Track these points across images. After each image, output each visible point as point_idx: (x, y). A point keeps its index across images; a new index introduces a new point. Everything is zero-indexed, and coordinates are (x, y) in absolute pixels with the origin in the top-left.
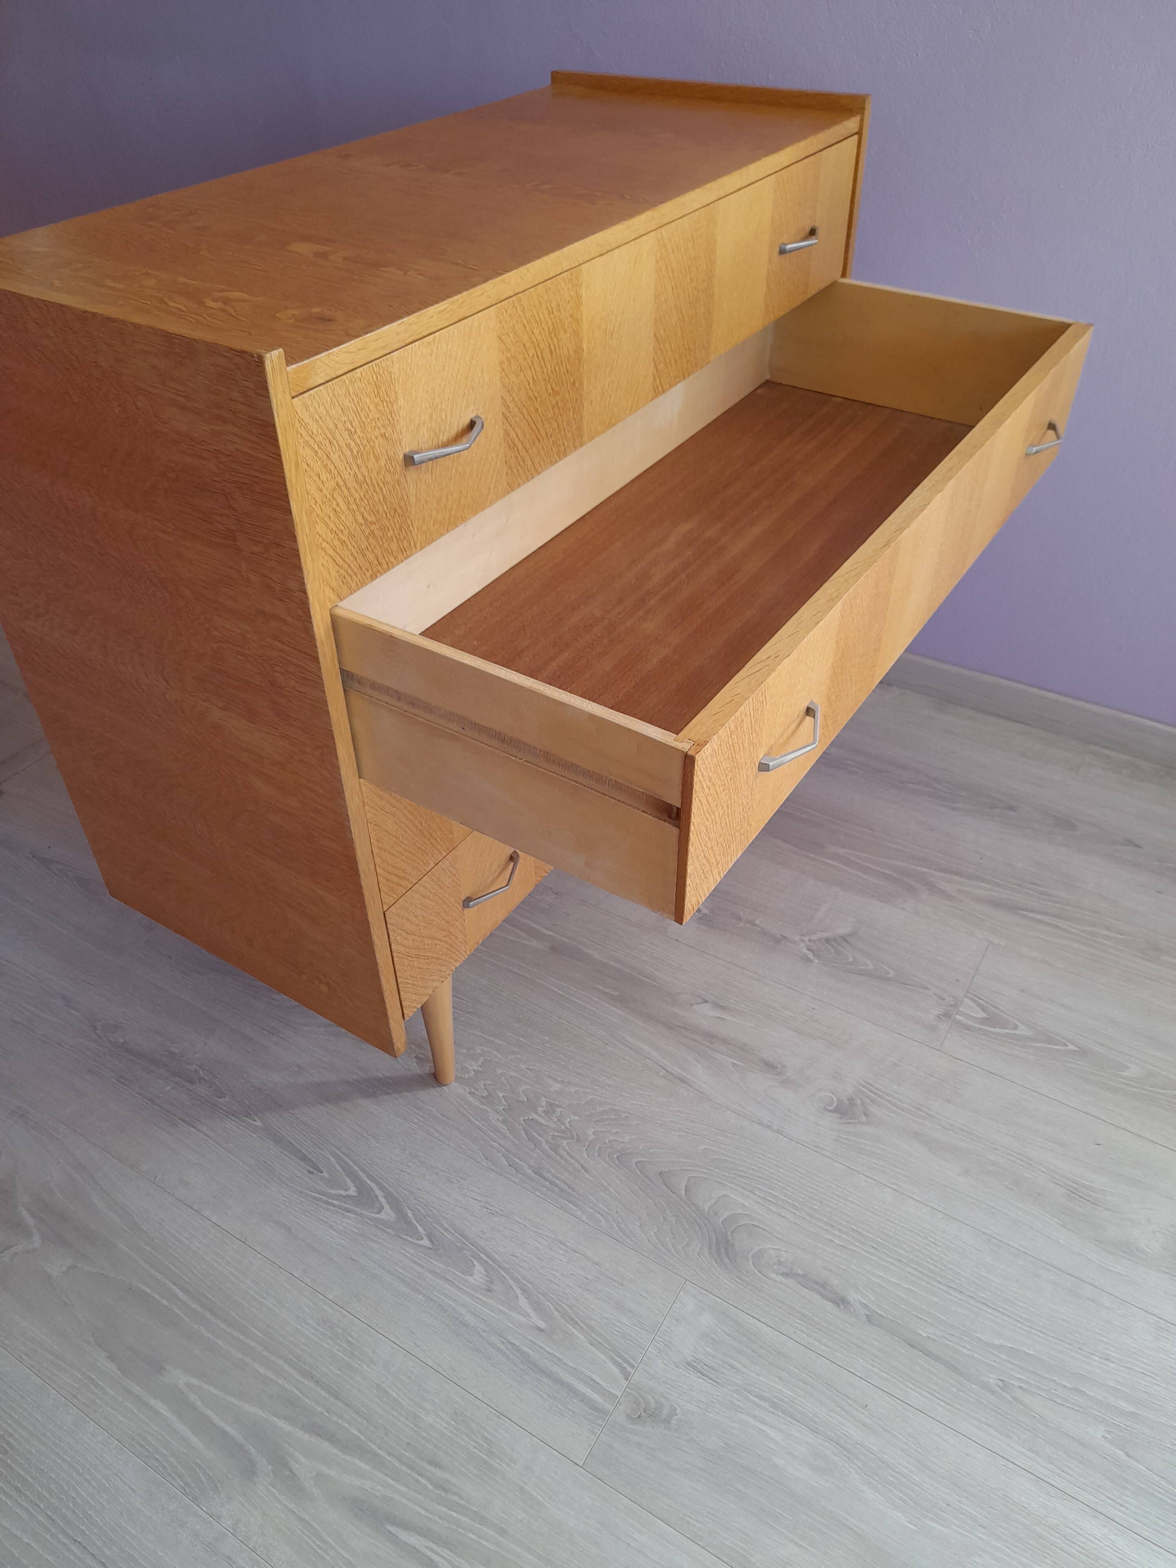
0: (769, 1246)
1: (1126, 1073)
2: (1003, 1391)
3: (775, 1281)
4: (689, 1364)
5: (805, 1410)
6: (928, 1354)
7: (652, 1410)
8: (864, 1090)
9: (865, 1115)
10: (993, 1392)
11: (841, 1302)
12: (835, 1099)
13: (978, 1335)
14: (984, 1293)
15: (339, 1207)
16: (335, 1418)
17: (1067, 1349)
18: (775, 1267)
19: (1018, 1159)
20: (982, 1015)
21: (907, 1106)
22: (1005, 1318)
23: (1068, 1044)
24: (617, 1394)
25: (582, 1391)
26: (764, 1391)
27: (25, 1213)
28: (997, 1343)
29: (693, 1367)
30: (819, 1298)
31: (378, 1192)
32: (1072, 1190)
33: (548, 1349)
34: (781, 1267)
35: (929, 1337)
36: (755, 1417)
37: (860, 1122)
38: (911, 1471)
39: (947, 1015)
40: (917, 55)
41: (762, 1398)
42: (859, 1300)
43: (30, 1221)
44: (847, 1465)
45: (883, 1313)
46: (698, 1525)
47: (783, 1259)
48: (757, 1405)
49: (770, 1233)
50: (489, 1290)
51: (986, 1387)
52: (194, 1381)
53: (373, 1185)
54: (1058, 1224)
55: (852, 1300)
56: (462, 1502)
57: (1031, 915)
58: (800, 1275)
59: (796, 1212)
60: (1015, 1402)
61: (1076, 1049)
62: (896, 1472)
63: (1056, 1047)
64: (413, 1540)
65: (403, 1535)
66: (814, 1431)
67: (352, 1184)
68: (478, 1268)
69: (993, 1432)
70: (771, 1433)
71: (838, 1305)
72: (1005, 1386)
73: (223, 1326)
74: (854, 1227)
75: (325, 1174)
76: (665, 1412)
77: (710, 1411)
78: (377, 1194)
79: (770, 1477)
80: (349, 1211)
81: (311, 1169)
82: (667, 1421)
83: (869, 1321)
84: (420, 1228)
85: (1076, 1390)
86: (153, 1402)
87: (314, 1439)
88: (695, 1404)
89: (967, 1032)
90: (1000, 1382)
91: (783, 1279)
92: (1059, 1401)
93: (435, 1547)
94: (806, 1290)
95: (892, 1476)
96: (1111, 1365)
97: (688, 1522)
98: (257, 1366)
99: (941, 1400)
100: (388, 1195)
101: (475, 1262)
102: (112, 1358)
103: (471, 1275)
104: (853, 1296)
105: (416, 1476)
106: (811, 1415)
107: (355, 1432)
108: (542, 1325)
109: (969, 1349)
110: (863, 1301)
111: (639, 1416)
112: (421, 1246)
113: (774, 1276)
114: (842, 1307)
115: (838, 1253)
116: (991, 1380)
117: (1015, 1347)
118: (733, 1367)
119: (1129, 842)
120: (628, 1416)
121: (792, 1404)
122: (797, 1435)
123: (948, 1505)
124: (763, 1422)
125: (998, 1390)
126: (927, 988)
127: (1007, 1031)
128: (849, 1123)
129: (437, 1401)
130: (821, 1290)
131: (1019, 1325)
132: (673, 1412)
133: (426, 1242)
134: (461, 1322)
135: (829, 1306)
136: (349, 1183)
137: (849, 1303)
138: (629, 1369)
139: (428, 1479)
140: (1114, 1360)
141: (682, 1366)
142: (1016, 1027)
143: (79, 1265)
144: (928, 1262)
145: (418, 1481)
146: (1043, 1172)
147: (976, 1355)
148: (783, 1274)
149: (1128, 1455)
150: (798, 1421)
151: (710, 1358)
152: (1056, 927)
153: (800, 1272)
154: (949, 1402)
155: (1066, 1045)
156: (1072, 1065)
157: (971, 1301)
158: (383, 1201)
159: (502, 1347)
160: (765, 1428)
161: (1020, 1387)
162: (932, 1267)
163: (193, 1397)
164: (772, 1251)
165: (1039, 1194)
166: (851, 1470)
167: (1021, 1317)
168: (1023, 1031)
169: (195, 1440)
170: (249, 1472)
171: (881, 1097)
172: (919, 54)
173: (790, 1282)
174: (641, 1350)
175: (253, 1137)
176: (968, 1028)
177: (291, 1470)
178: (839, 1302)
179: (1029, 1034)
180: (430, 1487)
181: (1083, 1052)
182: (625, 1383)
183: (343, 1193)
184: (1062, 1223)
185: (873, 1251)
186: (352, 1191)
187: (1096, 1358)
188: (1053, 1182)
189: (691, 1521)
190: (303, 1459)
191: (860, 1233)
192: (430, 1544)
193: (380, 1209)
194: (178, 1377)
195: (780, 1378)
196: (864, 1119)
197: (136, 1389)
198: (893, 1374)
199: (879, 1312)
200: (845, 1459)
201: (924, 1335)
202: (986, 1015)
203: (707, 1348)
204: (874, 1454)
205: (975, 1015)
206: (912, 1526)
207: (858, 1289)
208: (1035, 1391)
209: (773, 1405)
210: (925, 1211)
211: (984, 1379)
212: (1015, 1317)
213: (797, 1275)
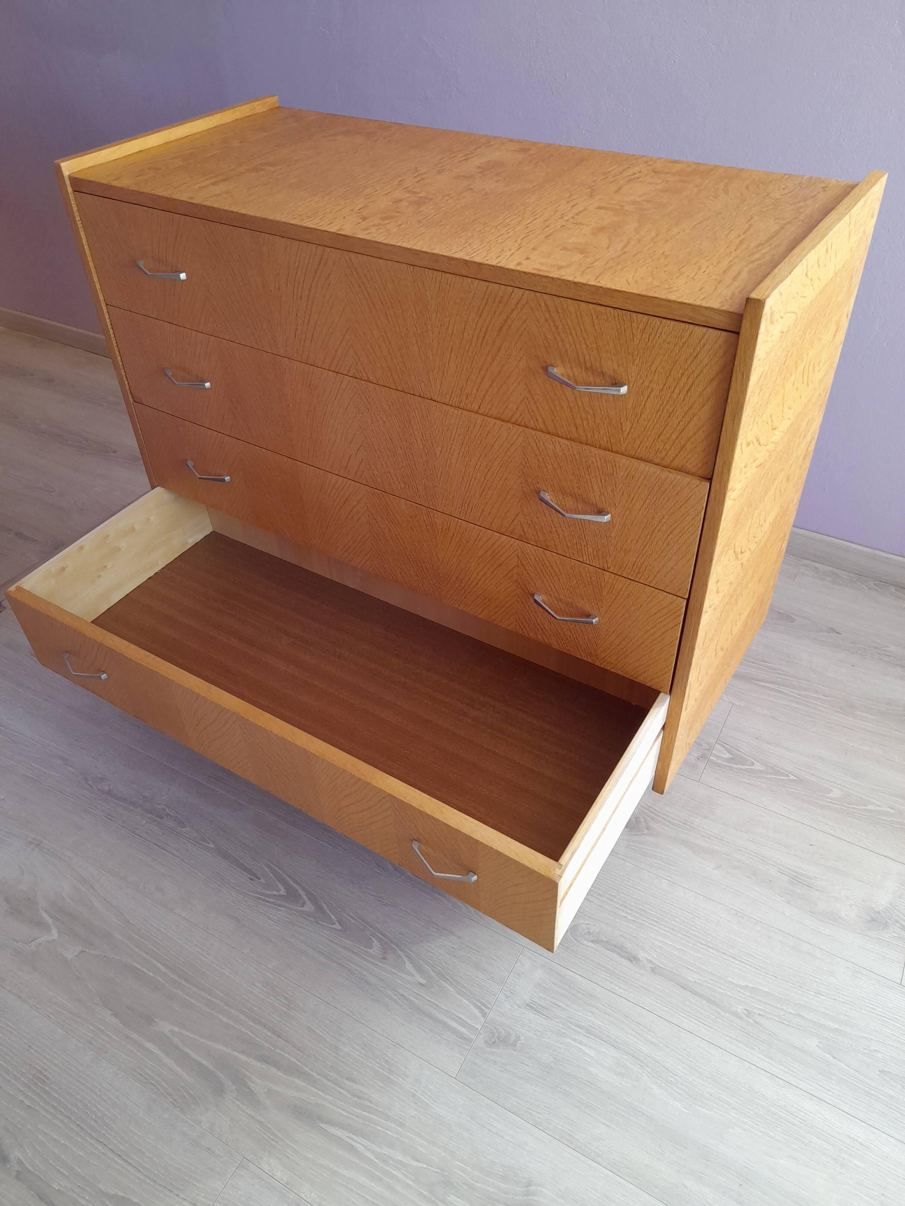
0: (582, 922)
1: (831, 795)
2: (747, 1017)
3: (587, 946)
4: (528, 1005)
5: (610, 1034)
6: (695, 993)
7: (503, 1037)
8: (646, 811)
9: (647, 829)
10: (741, 1018)
11: (633, 959)
13: (729, 979)
14: (734, 951)
15: (273, 903)
16: (278, 1051)
17: (792, 987)
18: (586, 936)
19: (756, 857)
20: (728, 756)
21: (677, 822)
22: (748, 967)
23: (790, 775)
24: (478, 1028)
25: (454, 1026)
26: (581, 1022)
27: (44, 914)
28: (743, 984)
29: (531, 1007)
30: (618, 956)
31: (302, 893)
32: (794, 877)
33: (428, 998)
34: (591, 936)
35: (695, 982)
36: (575, 1040)
37: (643, 834)
39: (703, 757)
40: (675, 61)
41: (579, 1027)
42: (646, 958)
43: (49, 920)
44: (640, 1071)
45: (662, 966)
46: (538, 1115)
47: (591, 931)
48: (577, 1032)
49: (582, 913)
50: (384, 959)
51: (736, 1015)
52: (176, 1029)
53: (297, 887)
54: (784, 901)
55: (641, 958)
56: (371, 1105)
57: (763, 684)
58: (604, 941)
59: (599, 897)
60: (756, 1024)
61: (794, 778)
62: (675, 1075)
63: (781, 778)
64: (339, 1133)
65: (332, 1130)
66: (617, 1048)
67: (282, 887)
68: (376, 943)
69: (741, 1045)
70: (587, 1051)
71: (631, 961)
72: (749, 1014)
73: (195, 989)
74: (641, 907)
75: (263, 881)
76: (512, 1039)
77: (543, 1037)
78: (301, 893)
79: (587, 1081)
80: (281, 906)
81: (252, 877)
82: (514, 1045)
83: (653, 971)
84: (332, 916)
85: (798, 1015)
86: (148, 1045)
87: (264, 1066)
88: (533, 1032)
89: (718, 768)
90: (746, 1011)
91: (592, 945)
92: (786, 1023)
93: (354, 1137)
94: (609, 952)
95: (672, 1077)
96: (822, 997)
97: (531, 1114)
98: (221, 1017)
99: (705, 1025)
100: (308, 893)
101: (374, 939)
102: (115, 1015)
103: (371, 948)
104: (641, 955)
105: (338, 1089)
106: (614, 1037)
107: (293, 1060)
108: (423, 981)
109: (723, 989)
110: (648, 958)
111: (494, 1042)
112: (334, 929)
113: (586, 942)
114: (634, 962)
115: (631, 926)
116: (739, 1010)
117: (755, 987)
118: (559, 1006)
119: (832, 630)
120: (486, 1042)
121: (601, 1030)
122: (605, 1051)
123: (711, 1095)
124: (581, 1043)
125: (744, 1016)
127: (747, 767)
128: (636, 835)
129: (351, 1037)
130: (619, 951)
131: (758, 972)
132: (518, 1038)
133: (337, 926)
134: (365, 981)
135: (625, 962)
136: (281, 887)
137: (639, 960)
138: (486, 1010)
139: (348, 1091)
140: (824, 994)
141: (523, 1007)
142: (753, 764)
143: (87, 950)
144: (694, 930)
145: (339, 1092)
146: (773, 865)
147: (729, 993)
148: (592, 941)
149: (834, 1057)
150: (605, 1042)
151: (543, 1001)
152: (780, 692)
153: (604, 939)
154: (710, 1025)
155: (789, 776)
156: (793, 790)
157: (724, 956)
158: (305, 898)
159: (395, 997)
160: (583, 1047)
161: (759, 1014)
162: (697, 934)
163: (176, 1040)
164: (584, 926)
165: (770, 881)
166: (643, 1074)
167: (759, 966)
168: (757, 766)
169: (178, 1070)
170: (219, 1090)
171: (659, 816)
172: (676, 61)
173: (597, 947)
174: (494, 997)
175: (208, 855)
176: (719, 765)
177: (249, 1088)
178: (632, 959)
179: (762, 769)
180: (349, 1096)
181: (800, 781)
182: (483, 1020)
183: (276, 893)
184: (786, 901)
185: (655, 923)
186: (283, 892)
187: (812, 993)
188: (780, 873)
189: (533, 1112)
190: (258, 1081)
191: (645, 911)
192: (351, 1135)
193: (303, 904)
194: (165, 1027)
195: (592, 1013)
196: (646, 831)
197: (135, 1036)
198: (670, 1008)
199: (660, 965)
200: (639, 1066)
201: (692, 980)
202: (731, 756)
203: (540, 994)
204: (659, 1063)
205: (724, 756)
206: (686, 1111)
207: (645, 950)
208: (769, 1016)
209: (588, 1031)
210: (690, 895)
211: (734, 1009)
212: (755, 966)
213: (602, 941)
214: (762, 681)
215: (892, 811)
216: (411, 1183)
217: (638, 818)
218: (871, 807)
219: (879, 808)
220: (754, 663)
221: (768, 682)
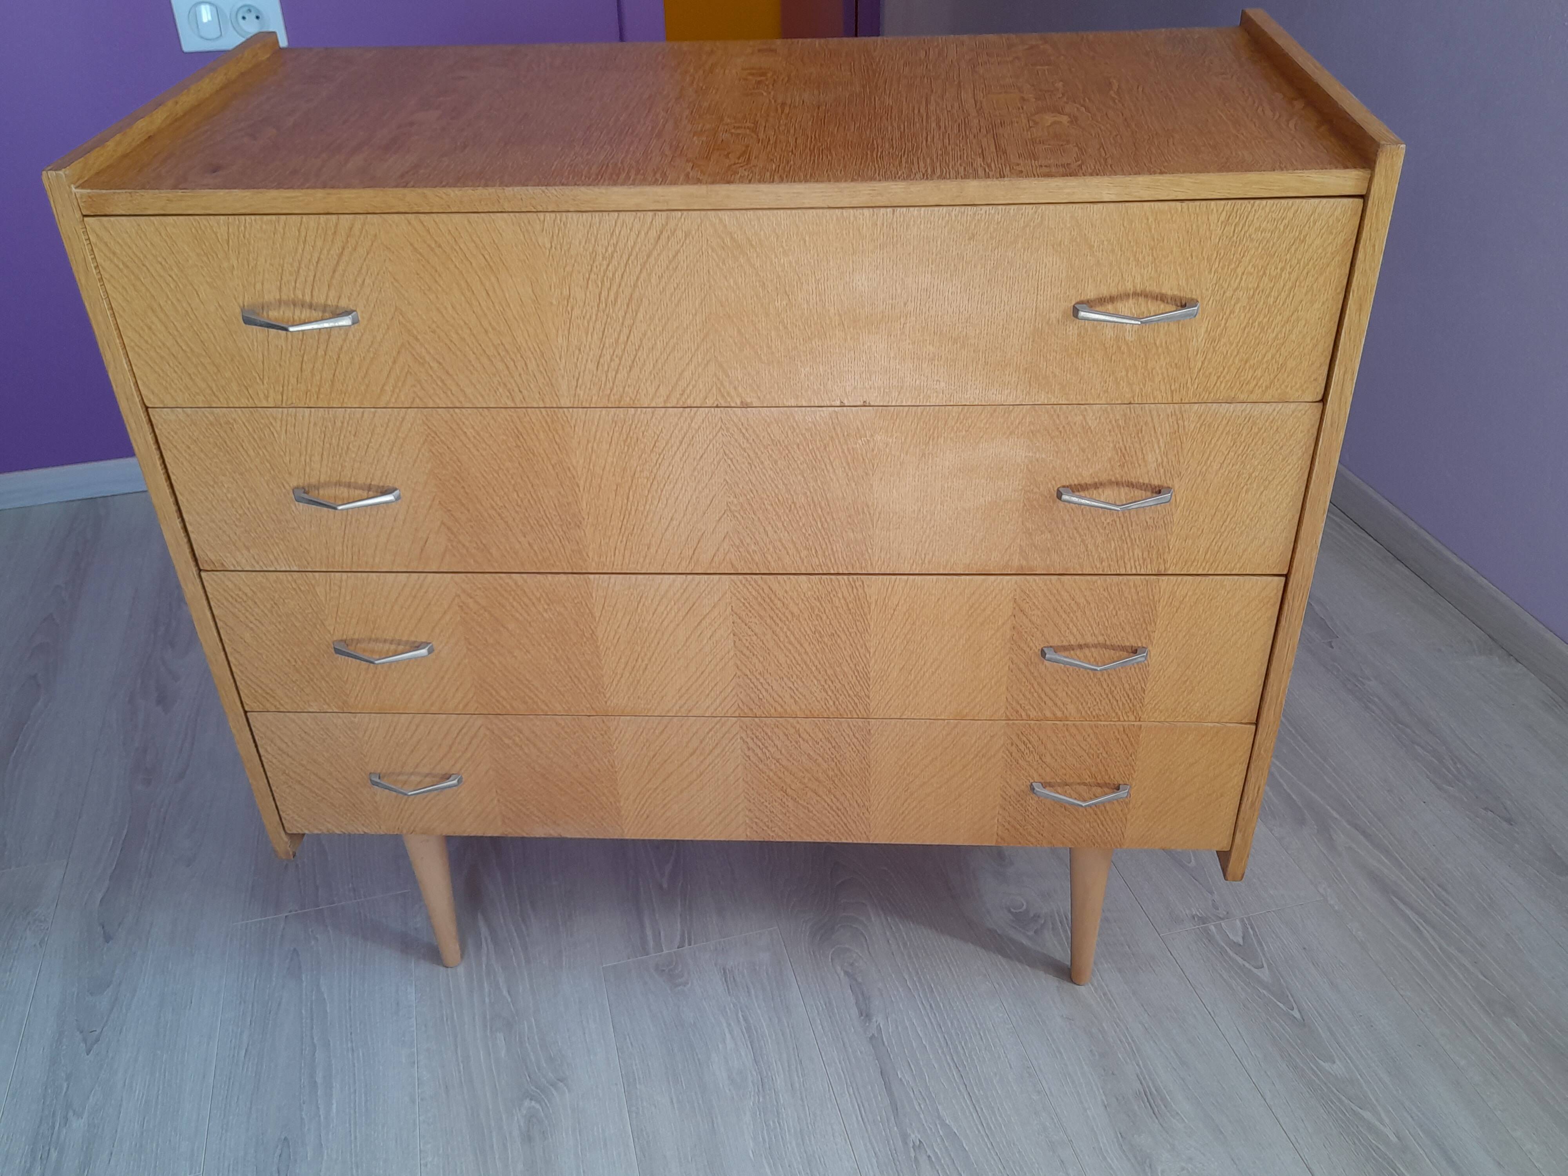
0: (857, 951)
1: (1326, 1066)
2: (913, 1147)
3: (836, 972)
4: (724, 970)
5: (764, 1047)
6: (888, 1087)
7: (674, 973)
8: (1058, 918)
9: (1035, 932)
10: (905, 1143)
11: (866, 1015)
12: (1025, 907)
13: (939, 1107)
14: (979, 1091)
17: (998, 1167)
18: (846, 965)
19: (1129, 1044)
20: (1237, 939)
22: (975, 1115)
23: (1296, 1010)
24: (664, 951)
25: (648, 933)
26: (752, 1018)
28: (947, 1122)
29: (725, 973)
30: (854, 1002)
32: (1148, 1094)
33: (654, 901)
34: (850, 967)
35: (901, 1080)
36: (729, 1025)
38: (789, 1131)
39: (1203, 920)
41: (745, 1020)
42: (879, 1024)
44: (753, 1093)
45: (886, 1043)
46: (630, 1046)
47: (856, 964)
48: (739, 1022)
49: (868, 945)
51: (905, 1137)
54: (1103, 1102)
55: (874, 1020)
56: (525, 933)
60: (913, 1160)
61: (1298, 1017)
62: (779, 1124)
63: (1279, 1003)
64: (483, 929)
65: (481, 924)
66: (756, 1061)
69: (874, 1160)
70: (729, 1041)
71: (861, 1015)
72: (919, 1147)
74: (932, 985)
76: (680, 981)
77: (707, 1001)
79: (699, 1060)
82: (676, 985)
83: (871, 1039)
88: (702, 991)
89: (1206, 941)
90: (918, 1143)
91: (842, 975)
93: (489, 941)
94: (850, 992)
95: (774, 1122)
97: (625, 1039)
99: (862, 1116)
104: (879, 1019)
106: (765, 1052)
108: (665, 886)
109: (922, 1108)
110: (882, 1026)
111: (663, 970)
113: (839, 968)
114: (862, 1018)
115: (901, 990)
116: (913, 1136)
117: (958, 1134)
118: (749, 992)
120: (657, 965)
121: (761, 1038)
122: (743, 1054)
123: (789, 1165)
124: (731, 1032)
125: (911, 1145)
126: (1211, 893)
127: (1247, 965)
130: (861, 999)
131: (980, 1127)
132: (686, 984)
135: (854, 1011)
137: (870, 1020)
138: (687, 945)
139: (522, 910)
141: (719, 967)
142: (1259, 967)
144: (960, 1043)
145: (516, 906)
146: (1138, 1065)
147: (922, 1116)
148: (846, 972)
150: (752, 1049)
151: (741, 977)
153: (860, 979)
154: (866, 1120)
155: (1292, 1010)
156: (1278, 1025)
157: (962, 1088)
160: (728, 1036)
161: (929, 1157)
162: (959, 1048)
164: (855, 955)
165: (1113, 1074)
166: (752, 1098)
167: (988, 1124)
168: (1264, 974)
173: (845, 980)
174: (705, 942)
176: (1210, 939)
178: (864, 1014)
180: (519, 914)
181: (1302, 1024)
182: (675, 949)
184: (1106, 1103)
185: (928, 1007)
188: (1138, 1077)
189: (628, 1040)
191: (932, 991)
192: (489, 938)
195: (770, 1020)
196: (1031, 933)
198: (847, 1076)
199: (885, 1040)
200: (757, 1090)
201: (900, 1076)
202: (1241, 942)
203: (745, 971)
204: (777, 1103)
205: (1231, 937)
206: (751, 1156)
207: (887, 1018)
208: (937, 1167)
209: (748, 1029)
210: (1001, 1015)
211: (909, 1131)
212: (983, 1121)
213: (856, 980)
214: (1405, 903)
215: (1393, 1139)
216: (487, 1000)
217: (1039, 917)
218: (1367, 1115)
219: (1378, 1124)
220: (1423, 880)
221: (1412, 908)
